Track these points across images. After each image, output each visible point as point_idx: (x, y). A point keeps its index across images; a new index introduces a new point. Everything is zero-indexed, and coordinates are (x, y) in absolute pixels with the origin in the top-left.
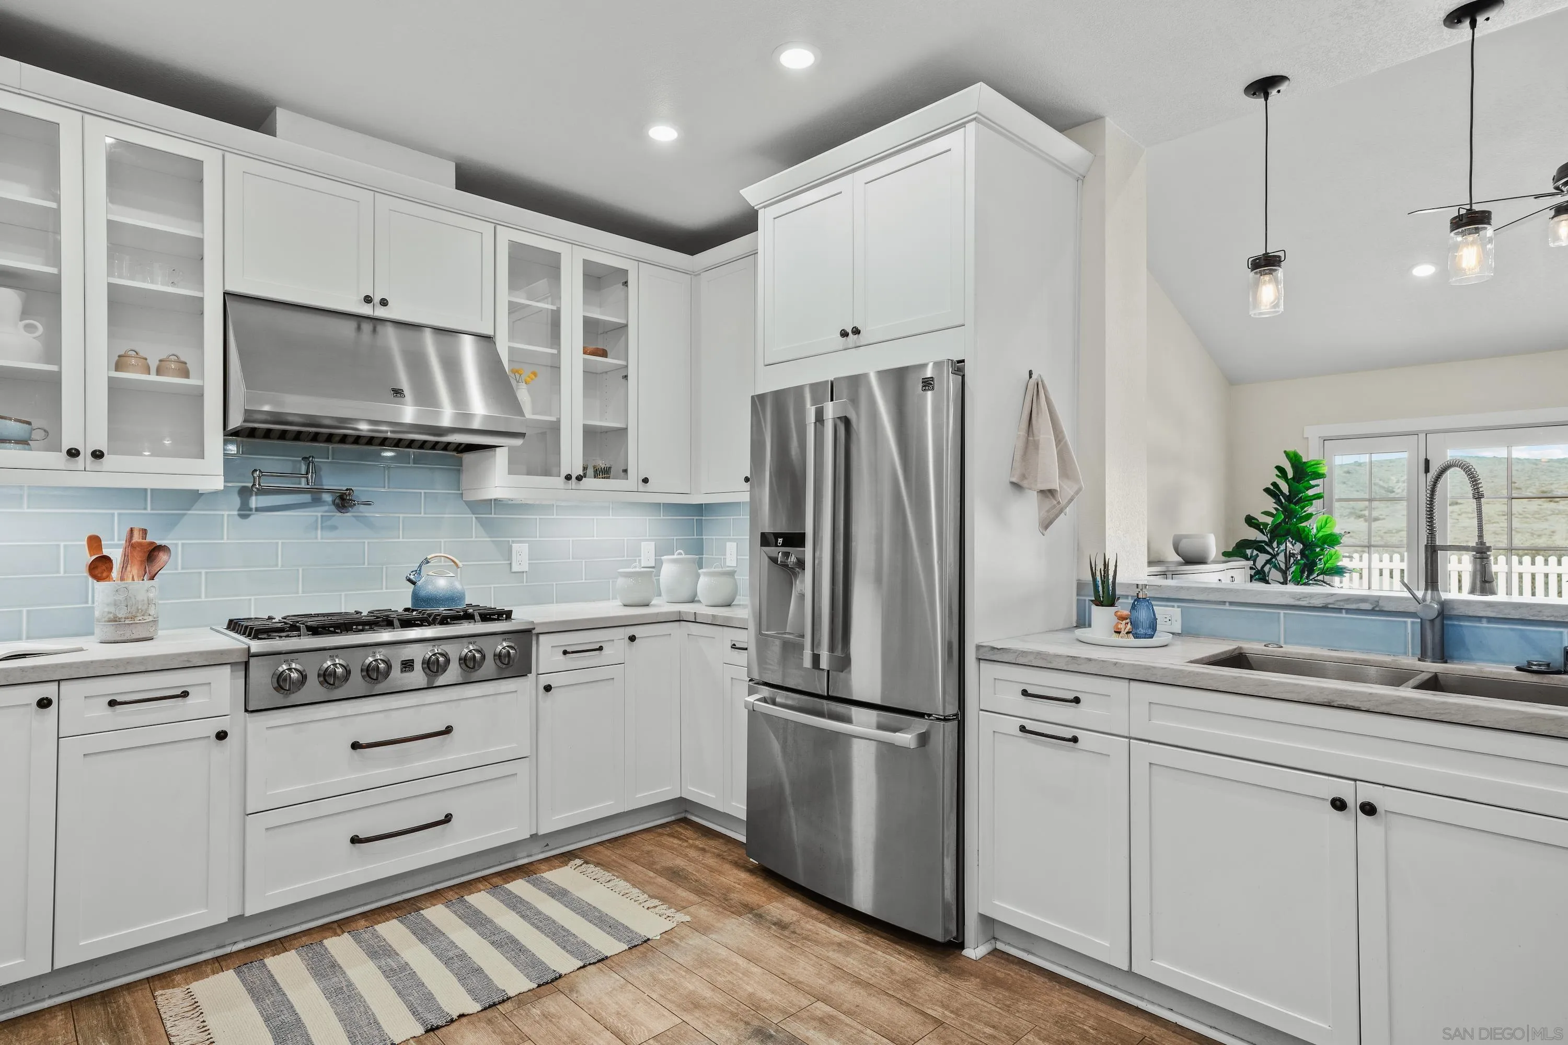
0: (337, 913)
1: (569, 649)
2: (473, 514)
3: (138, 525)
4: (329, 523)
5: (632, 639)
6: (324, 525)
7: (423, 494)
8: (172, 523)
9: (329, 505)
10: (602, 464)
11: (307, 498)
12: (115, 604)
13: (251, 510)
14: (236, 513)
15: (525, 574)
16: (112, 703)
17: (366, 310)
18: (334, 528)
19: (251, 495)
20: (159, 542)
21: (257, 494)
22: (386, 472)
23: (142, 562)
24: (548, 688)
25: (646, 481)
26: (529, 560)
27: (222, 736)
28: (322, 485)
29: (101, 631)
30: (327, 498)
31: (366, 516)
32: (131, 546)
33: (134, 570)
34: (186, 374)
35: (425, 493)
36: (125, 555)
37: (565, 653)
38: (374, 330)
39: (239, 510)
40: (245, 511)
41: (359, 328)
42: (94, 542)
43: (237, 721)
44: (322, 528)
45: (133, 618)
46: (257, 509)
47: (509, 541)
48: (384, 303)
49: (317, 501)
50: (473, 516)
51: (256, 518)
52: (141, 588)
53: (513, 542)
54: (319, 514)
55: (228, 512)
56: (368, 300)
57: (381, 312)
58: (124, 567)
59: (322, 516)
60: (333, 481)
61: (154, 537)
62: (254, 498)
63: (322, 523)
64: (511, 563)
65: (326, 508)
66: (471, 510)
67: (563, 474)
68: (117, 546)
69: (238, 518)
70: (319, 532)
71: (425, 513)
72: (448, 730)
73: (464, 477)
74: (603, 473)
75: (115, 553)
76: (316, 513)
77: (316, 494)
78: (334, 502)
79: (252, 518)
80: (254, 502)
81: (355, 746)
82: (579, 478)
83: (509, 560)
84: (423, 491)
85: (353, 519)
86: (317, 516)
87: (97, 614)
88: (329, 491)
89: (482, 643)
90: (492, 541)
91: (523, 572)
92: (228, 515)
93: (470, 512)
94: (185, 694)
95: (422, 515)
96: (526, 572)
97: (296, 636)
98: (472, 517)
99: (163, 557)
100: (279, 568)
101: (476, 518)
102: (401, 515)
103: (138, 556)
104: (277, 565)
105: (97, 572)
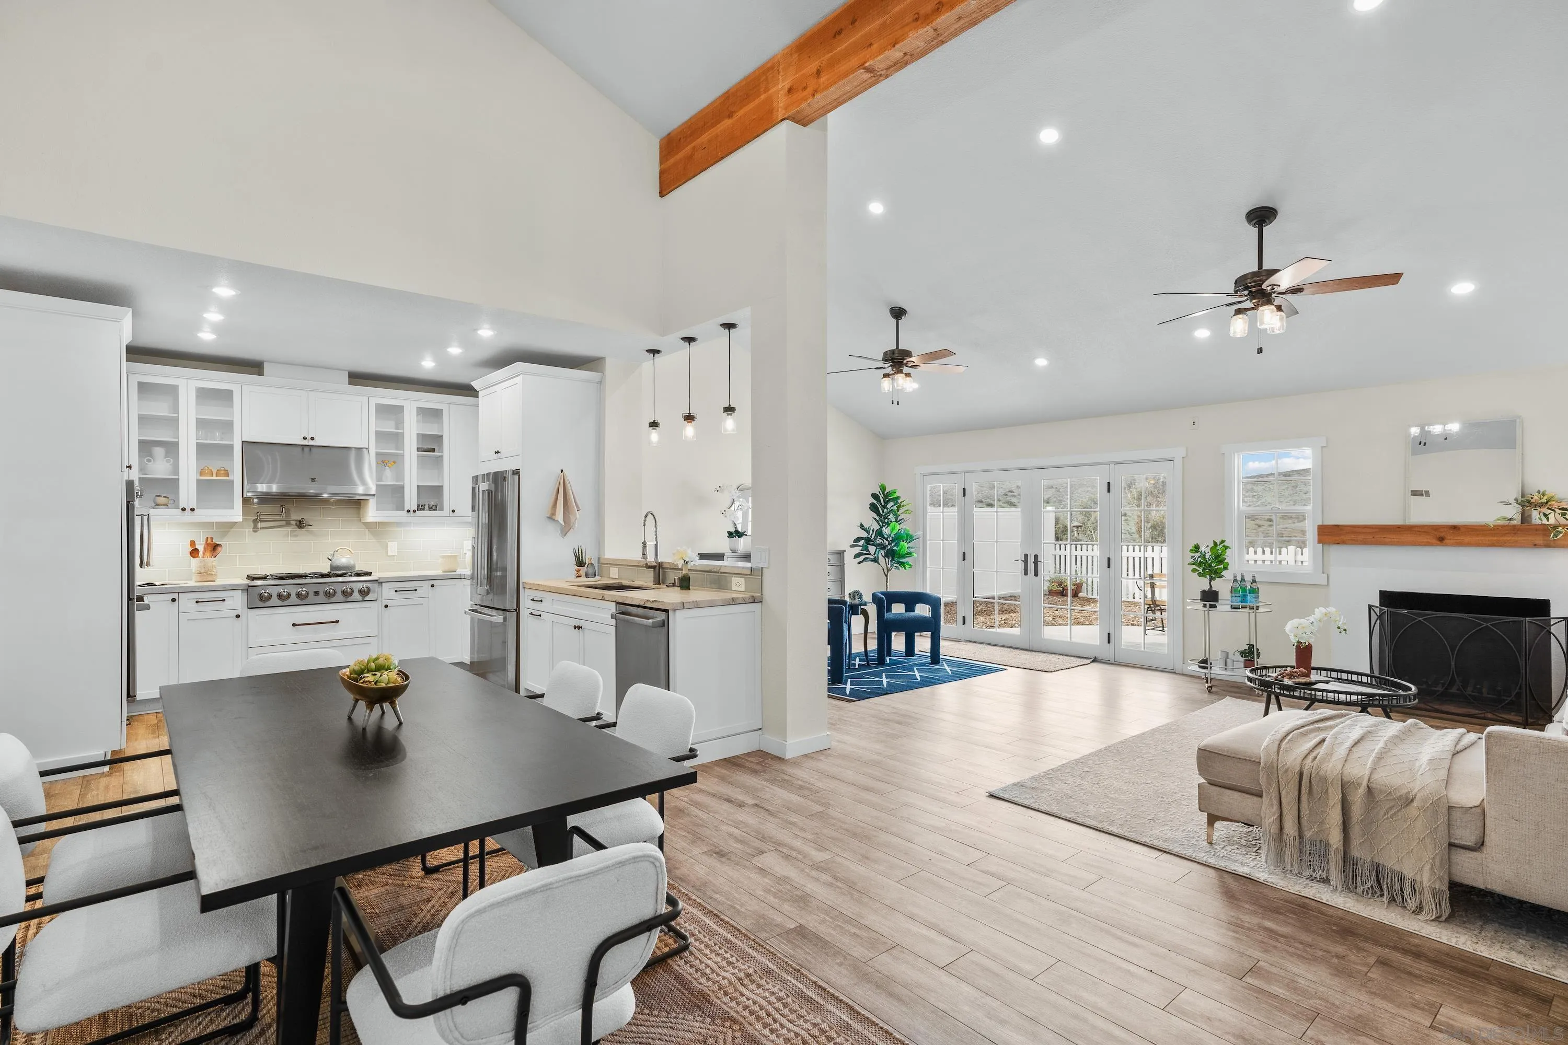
1: (398, 590)
3: (209, 536)
4: (295, 534)
5: (433, 586)
6: (292, 535)
7: (340, 520)
8: (224, 534)
9: (294, 526)
10: (433, 503)
11: (284, 523)
12: (200, 567)
13: (258, 529)
14: (252, 530)
16: (197, 602)
17: (305, 443)
18: (296, 536)
20: (218, 543)
22: (322, 510)
23: (211, 551)
24: (386, 606)
25: (453, 511)
26: (398, 550)
27: (238, 616)
28: (291, 518)
29: (194, 578)
30: (293, 522)
31: (311, 531)
32: (207, 544)
33: (208, 554)
34: (228, 475)
36: (204, 548)
37: (396, 591)
38: (310, 451)
40: (255, 529)
41: (305, 451)
42: (193, 543)
43: (244, 612)
44: (292, 537)
45: (207, 572)
46: (261, 528)
47: (386, 541)
48: (312, 439)
49: (288, 524)
51: (260, 531)
52: (210, 561)
53: (389, 541)
55: (248, 530)
56: (305, 438)
57: (311, 443)
58: (204, 552)
59: (291, 531)
60: (296, 515)
61: (216, 541)
62: (259, 523)
67: (406, 510)
68: (201, 544)
69: (253, 533)
70: (290, 538)
72: (337, 621)
73: (361, 512)
74: (433, 508)
75: (201, 548)
77: (288, 522)
78: (296, 524)
80: (259, 525)
81: (294, 625)
82: (414, 511)
83: (387, 551)
85: (305, 532)
86: (289, 531)
87: (193, 571)
88: (293, 520)
89: (352, 585)
90: (377, 541)
91: (394, 556)
92: (247, 532)
93: (365, 528)
94: (224, 600)
96: (396, 555)
98: (366, 530)
99: (219, 549)
101: (368, 530)
102: (330, 530)
103: (210, 548)
104: (270, 552)
105: (193, 555)
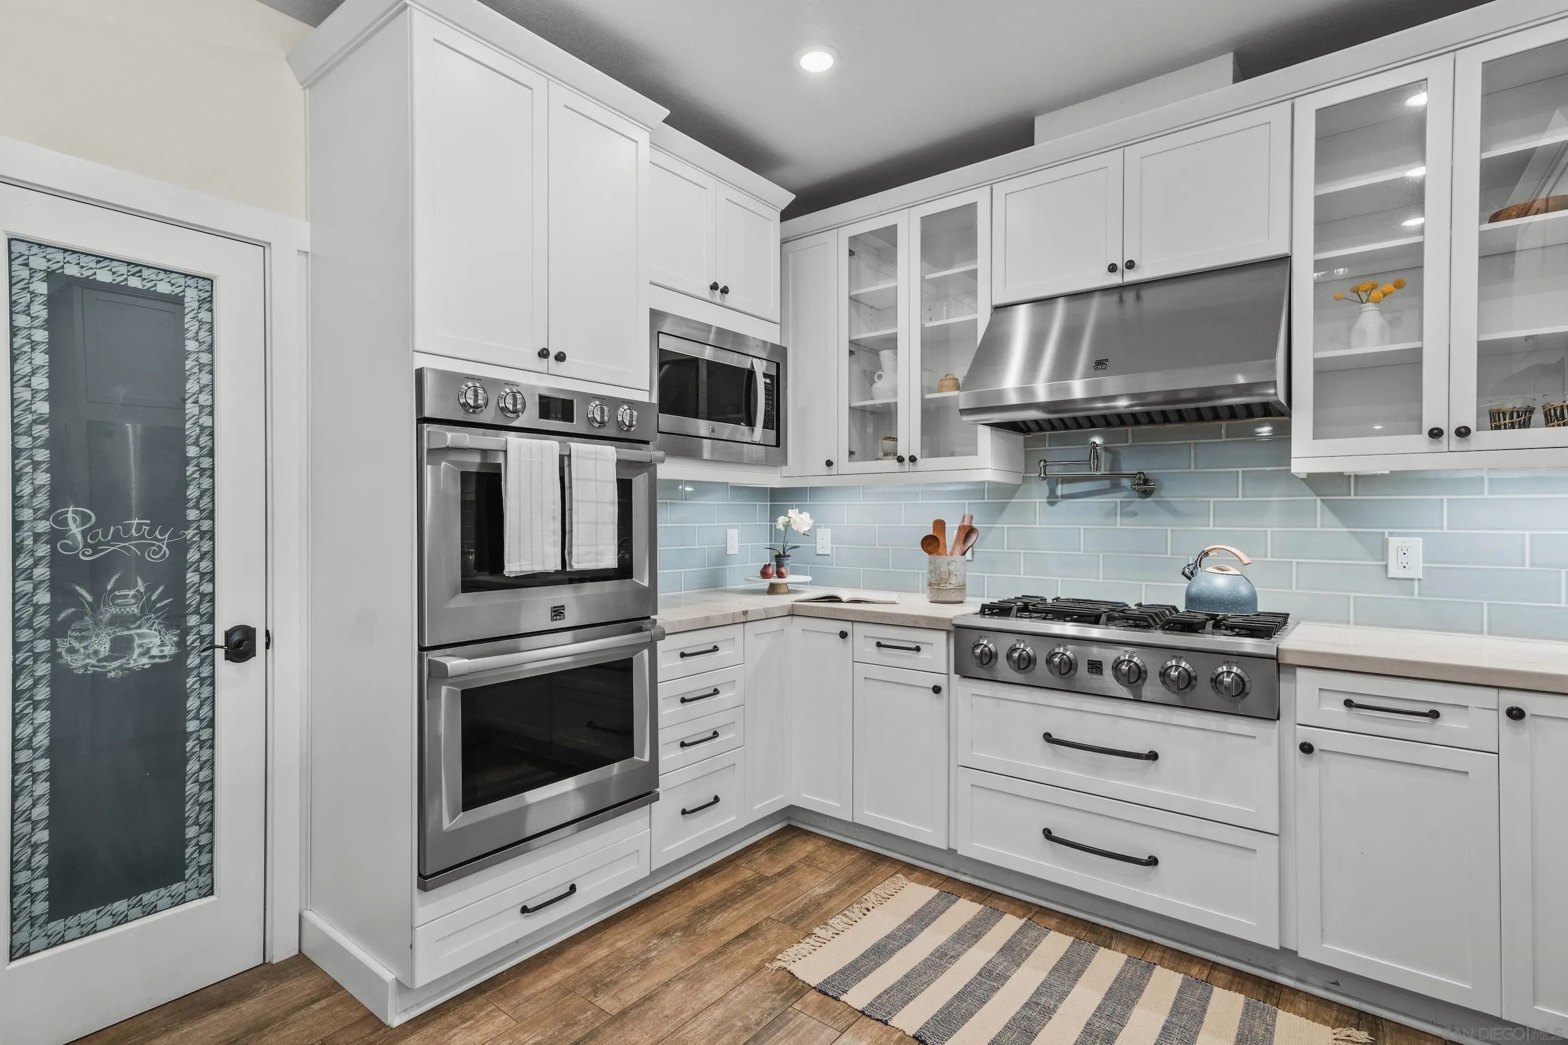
0: (1047, 900)
1: (1356, 700)
2: (1318, 495)
4: (1129, 509)
5: (1517, 712)
6: (1123, 511)
7: (1240, 474)
9: (1128, 490)
11: (1106, 484)
12: (931, 573)
13: (1057, 497)
14: (1046, 500)
15: (1416, 583)
16: (880, 647)
17: (1115, 279)
18: (1134, 514)
19: (1057, 484)
21: (1062, 483)
22: (1192, 451)
23: (959, 542)
24: (1307, 746)
26: (1424, 561)
27: (935, 689)
28: (1121, 470)
30: (1129, 483)
31: (1168, 501)
32: (962, 526)
35: (1243, 472)
37: (1349, 704)
38: (1138, 297)
39: (1048, 498)
40: (1053, 498)
41: (1121, 300)
42: (938, 525)
44: (1122, 514)
45: (939, 585)
46: (1062, 497)
47: (1383, 533)
48: (1130, 265)
49: (1116, 487)
50: (1318, 499)
51: (1063, 505)
53: (1391, 534)
54: (1118, 500)
55: (1036, 500)
56: (1113, 268)
57: (1131, 277)
59: (1121, 502)
60: (1136, 466)
61: (974, 522)
62: (1060, 485)
63: (1121, 509)
64: (1386, 566)
65: (1125, 493)
66: (1313, 490)
67: (1426, 429)
69: (1047, 505)
70: (1119, 518)
71: (1244, 496)
72: (1153, 756)
76: (1116, 499)
77: (1114, 481)
78: (1134, 486)
79: (1058, 504)
80: (1060, 490)
82: (1462, 432)
83: (1383, 560)
84: (1240, 470)
85: (1154, 504)
86: (1116, 502)
88: (1130, 477)
90: (1351, 532)
91: (1412, 580)
92: (1040, 502)
93: (1313, 494)
94: (918, 649)
95: (1240, 499)
96: (1419, 579)
97: (1026, 618)
98: (1316, 500)
99: (975, 538)
100: (1081, 553)
101: (1323, 501)
102: (1211, 500)
103: (960, 537)
104: (1079, 550)
105: (928, 546)
